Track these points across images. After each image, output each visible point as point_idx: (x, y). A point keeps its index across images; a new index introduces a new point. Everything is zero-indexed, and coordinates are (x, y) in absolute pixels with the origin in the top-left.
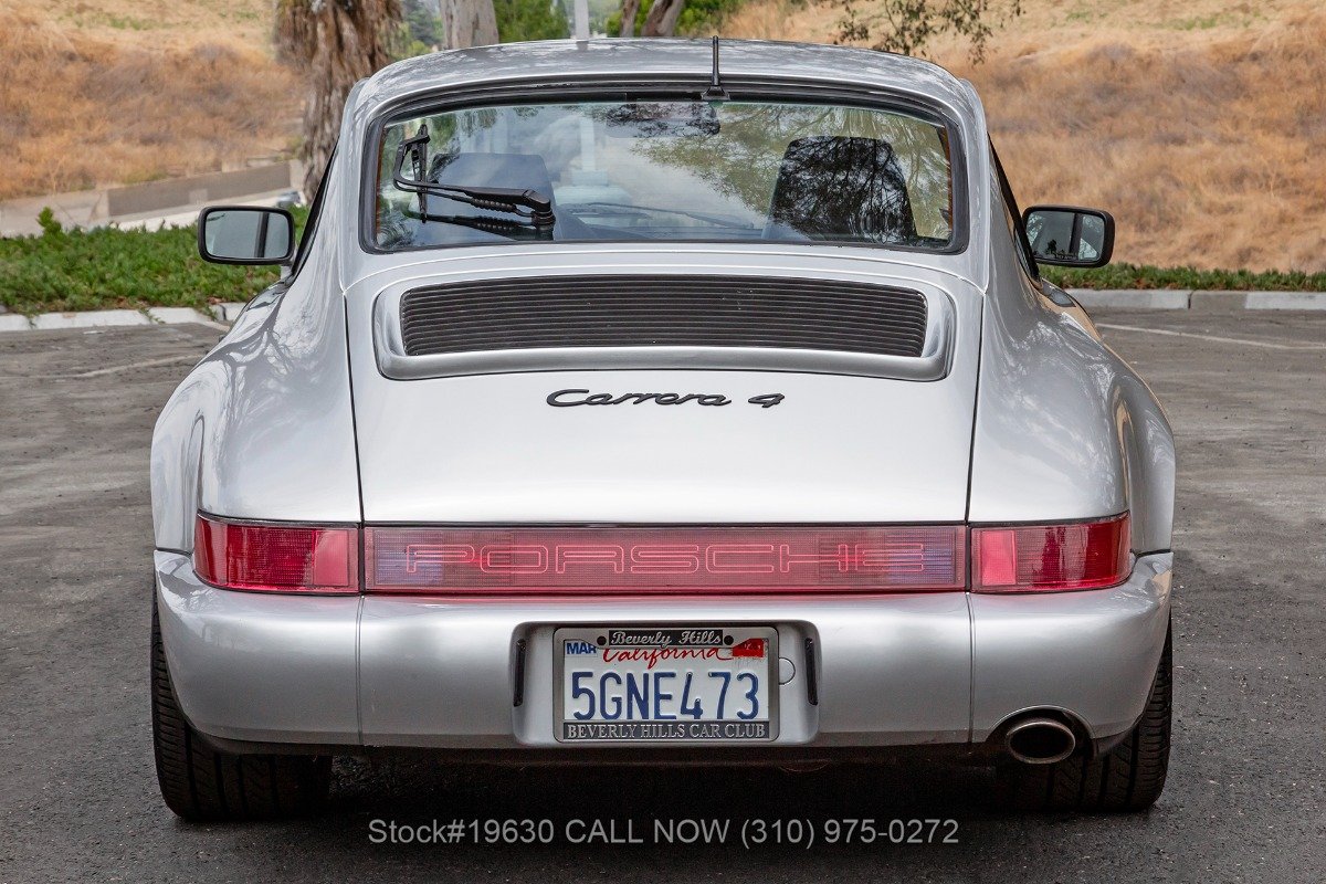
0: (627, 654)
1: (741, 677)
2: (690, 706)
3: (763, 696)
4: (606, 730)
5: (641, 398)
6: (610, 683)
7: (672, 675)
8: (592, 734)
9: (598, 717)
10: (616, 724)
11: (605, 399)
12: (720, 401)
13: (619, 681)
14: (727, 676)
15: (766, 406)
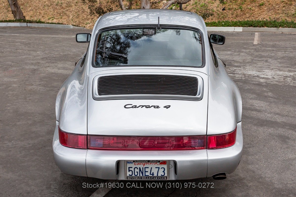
0: (139, 164)
1: (162, 168)
2: (152, 173)
3: (166, 172)
4: (135, 178)
5: (143, 106)
6: (136, 169)
7: (148, 168)
8: (132, 179)
9: (133, 175)
10: (137, 177)
11: (135, 107)
12: (158, 107)
13: (138, 169)
14: (159, 168)
15: (167, 108)
